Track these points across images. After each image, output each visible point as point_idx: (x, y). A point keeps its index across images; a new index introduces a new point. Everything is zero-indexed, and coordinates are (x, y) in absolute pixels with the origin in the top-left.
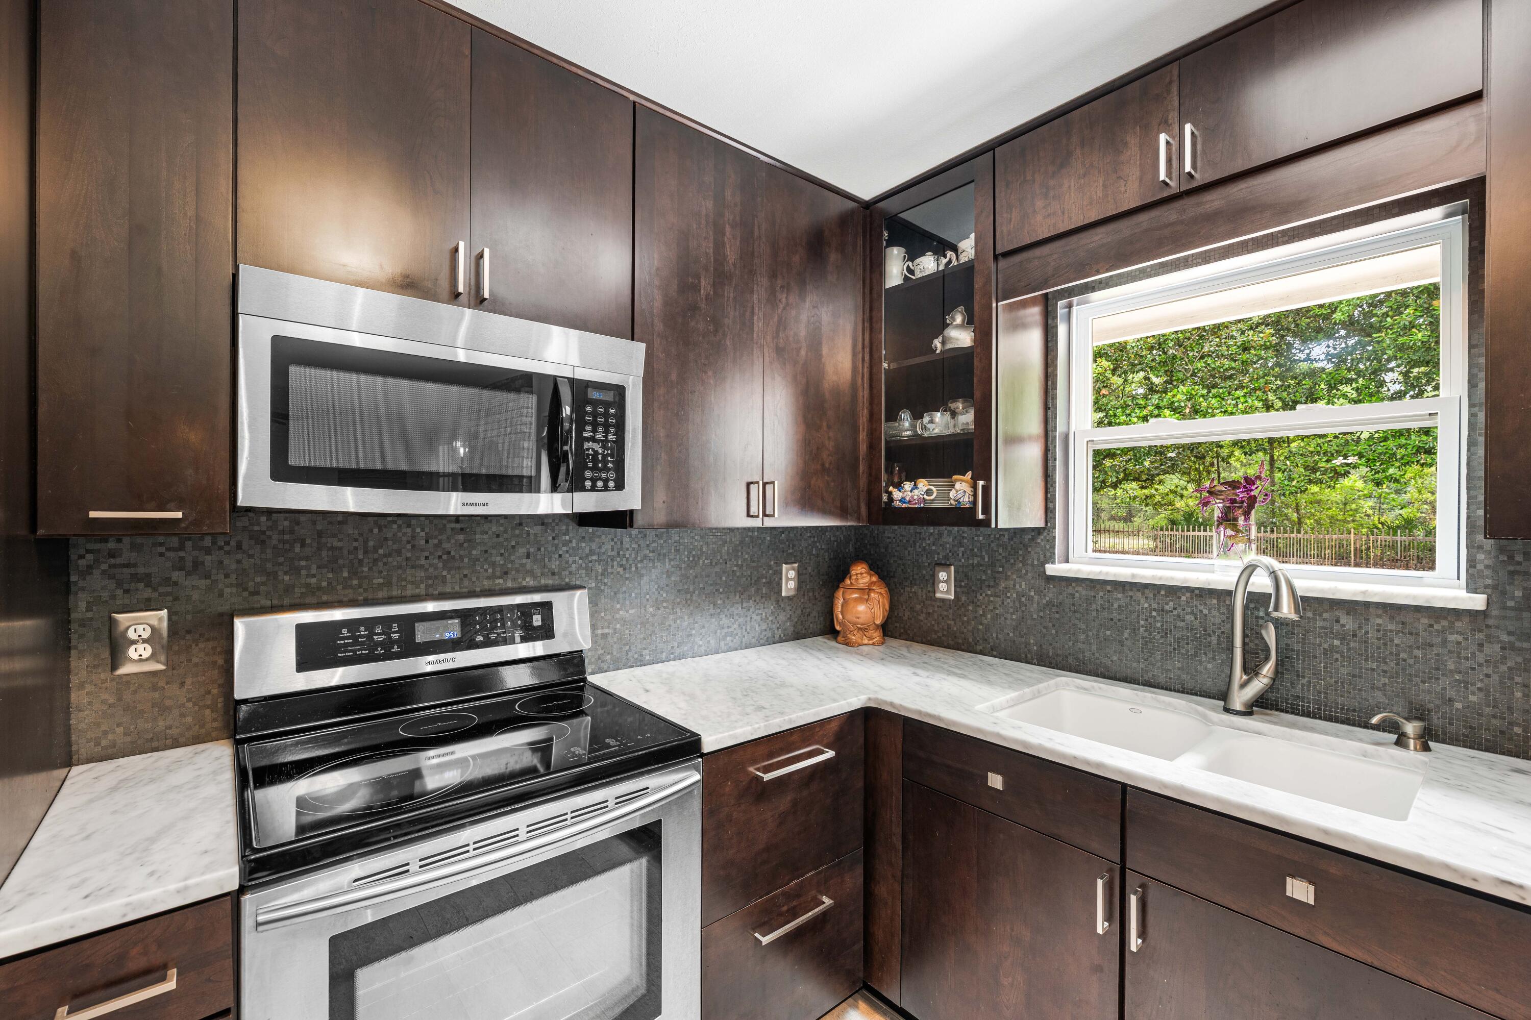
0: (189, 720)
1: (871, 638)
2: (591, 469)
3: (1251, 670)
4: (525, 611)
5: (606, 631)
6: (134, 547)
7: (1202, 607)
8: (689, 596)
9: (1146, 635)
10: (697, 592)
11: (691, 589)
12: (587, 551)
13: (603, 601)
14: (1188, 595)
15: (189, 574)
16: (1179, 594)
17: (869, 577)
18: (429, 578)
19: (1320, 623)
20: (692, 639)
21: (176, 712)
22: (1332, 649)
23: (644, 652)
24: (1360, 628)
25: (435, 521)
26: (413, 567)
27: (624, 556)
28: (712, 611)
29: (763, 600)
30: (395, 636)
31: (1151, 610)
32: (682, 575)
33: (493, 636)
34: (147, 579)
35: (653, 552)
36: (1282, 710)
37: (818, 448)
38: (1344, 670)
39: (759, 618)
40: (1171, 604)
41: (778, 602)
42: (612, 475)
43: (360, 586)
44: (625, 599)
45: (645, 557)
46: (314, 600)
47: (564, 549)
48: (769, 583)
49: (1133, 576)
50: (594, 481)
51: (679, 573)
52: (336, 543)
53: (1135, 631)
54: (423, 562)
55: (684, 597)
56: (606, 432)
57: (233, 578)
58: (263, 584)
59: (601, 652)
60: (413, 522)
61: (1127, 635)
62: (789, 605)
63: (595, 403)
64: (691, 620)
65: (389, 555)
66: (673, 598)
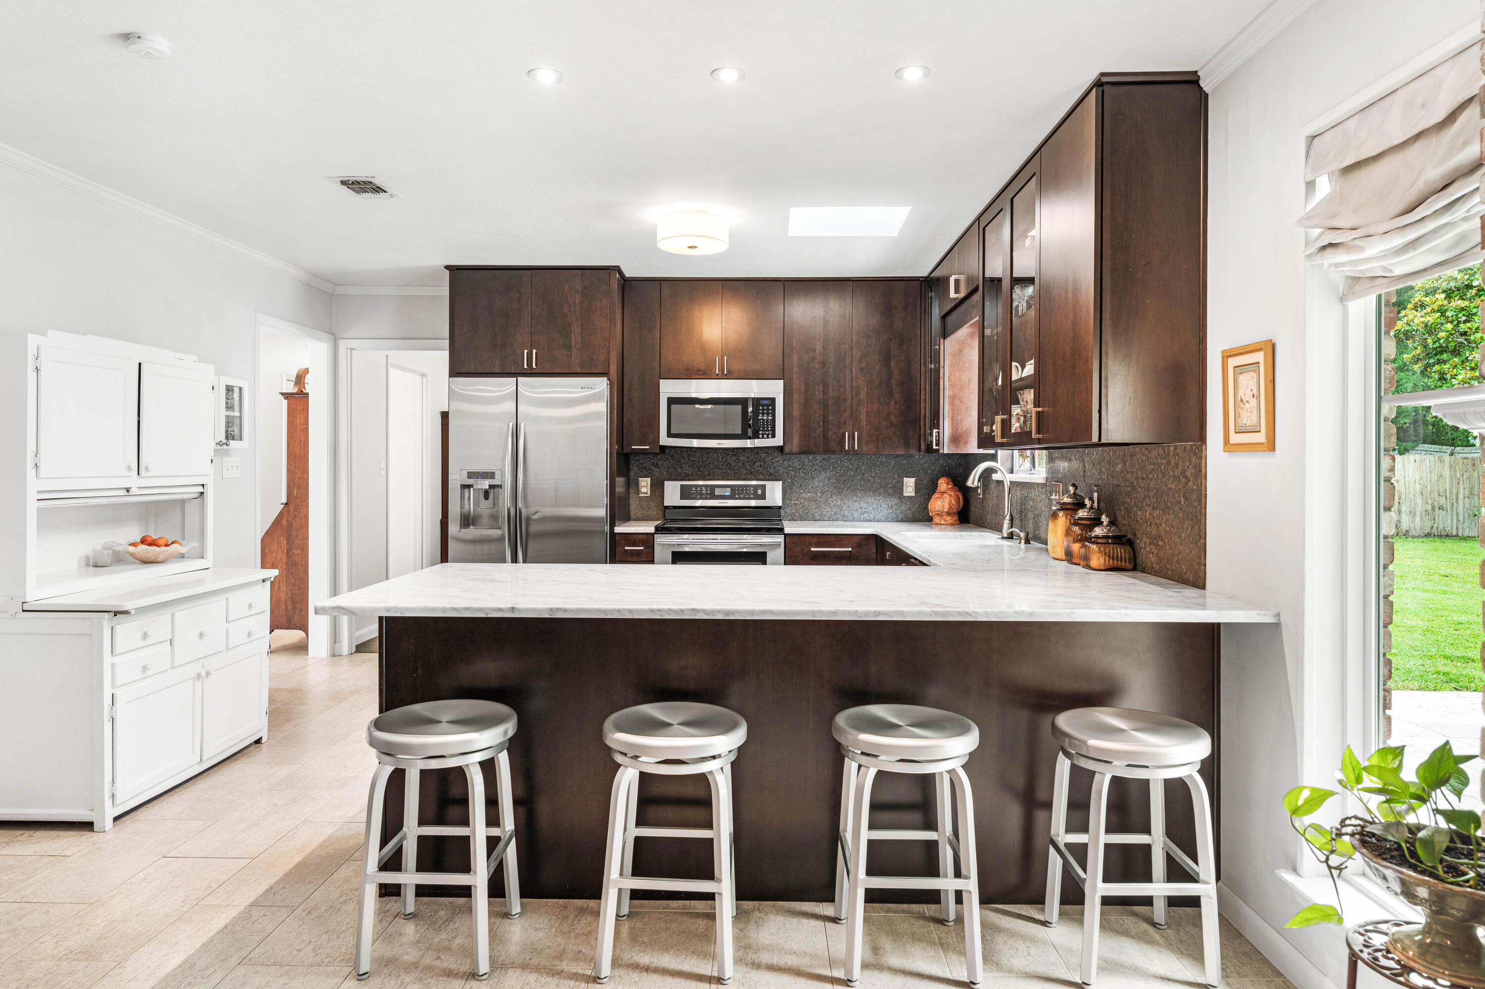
0: (655, 513)
1: (945, 521)
2: (762, 431)
4: (756, 487)
5: (796, 502)
6: (643, 458)
8: (841, 490)
10: (845, 489)
11: (842, 487)
12: (787, 465)
13: (795, 488)
15: (655, 467)
17: (946, 485)
18: (723, 473)
20: (842, 512)
21: (652, 510)
23: (816, 515)
25: (726, 451)
26: (718, 468)
27: (805, 468)
28: (854, 499)
29: (890, 496)
30: (709, 492)
32: (836, 479)
33: (742, 496)
34: (645, 468)
35: (820, 467)
37: (888, 414)
39: (887, 506)
41: (900, 498)
42: (770, 432)
43: (701, 474)
44: (805, 488)
45: (816, 469)
46: (687, 478)
47: (776, 464)
48: (894, 487)
50: (763, 435)
51: (835, 478)
52: (693, 459)
54: (721, 467)
55: (838, 490)
56: (768, 416)
57: (665, 470)
58: (673, 472)
59: (793, 511)
60: (718, 451)
62: (910, 501)
63: (763, 406)
64: (842, 502)
65: (709, 464)
66: (831, 490)
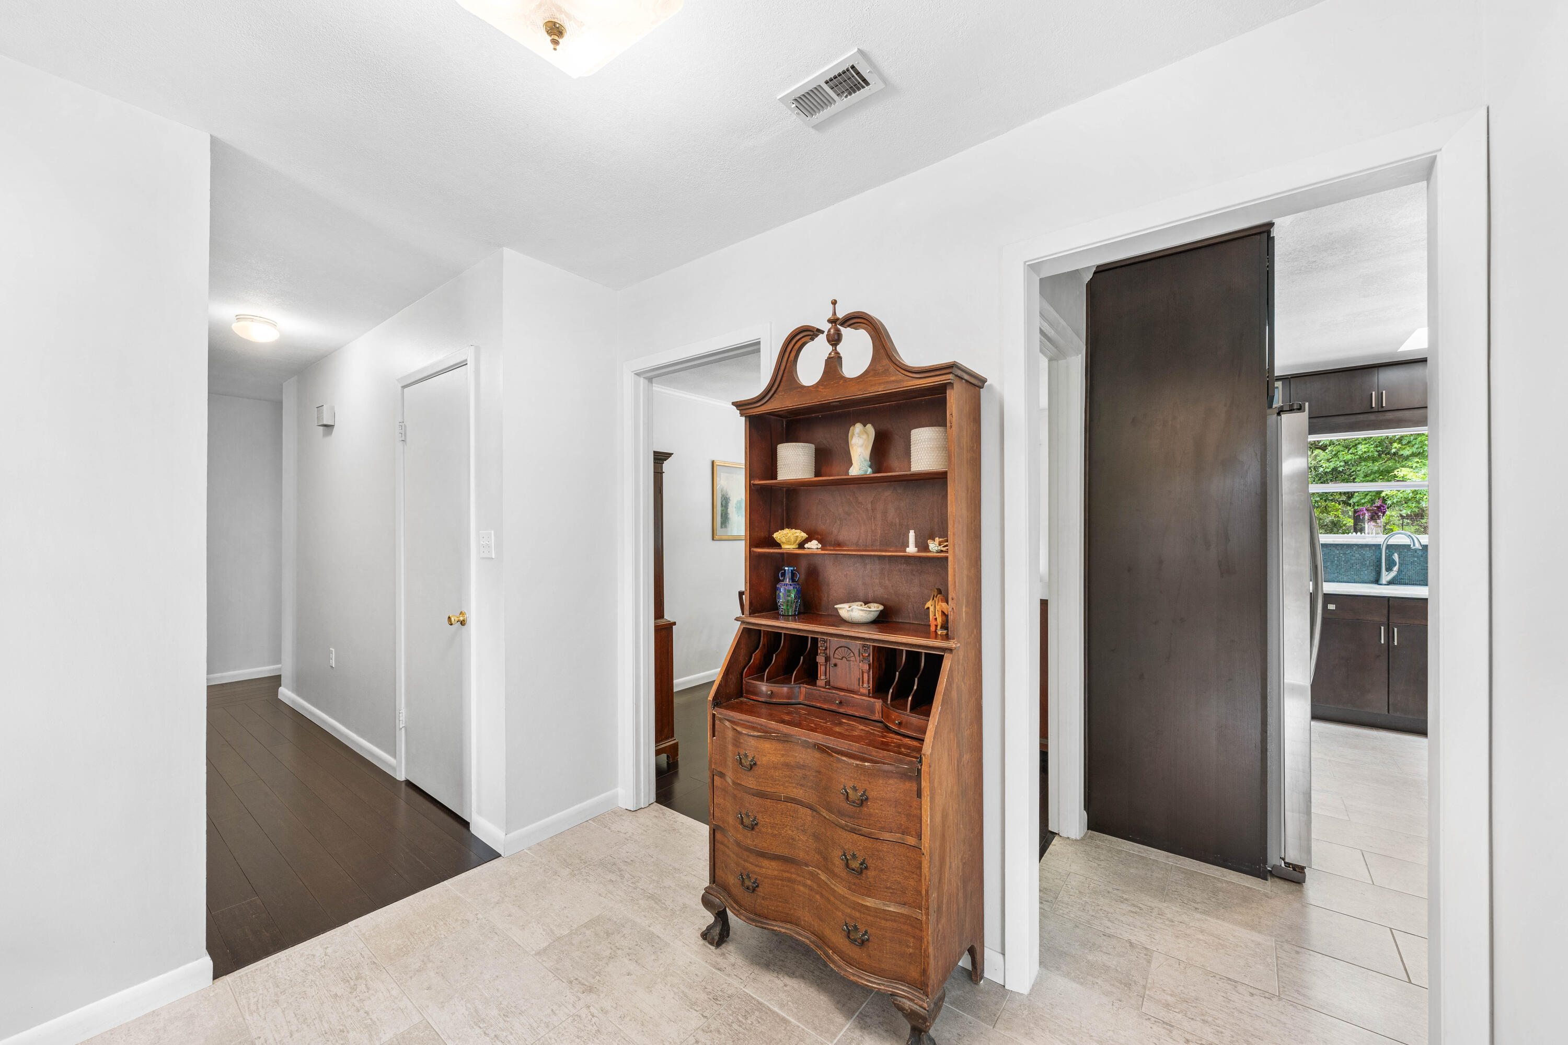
3: (1389, 569)
7: (1362, 551)
9: (1338, 563)
14: (1356, 547)
16: (1352, 547)
19: (1409, 553)
22: (1414, 561)
24: (1424, 554)
31: (1340, 554)
36: (1395, 584)
38: (1418, 568)
40: (1349, 551)
49: (1334, 541)
53: (1332, 562)
61: (1328, 564)
